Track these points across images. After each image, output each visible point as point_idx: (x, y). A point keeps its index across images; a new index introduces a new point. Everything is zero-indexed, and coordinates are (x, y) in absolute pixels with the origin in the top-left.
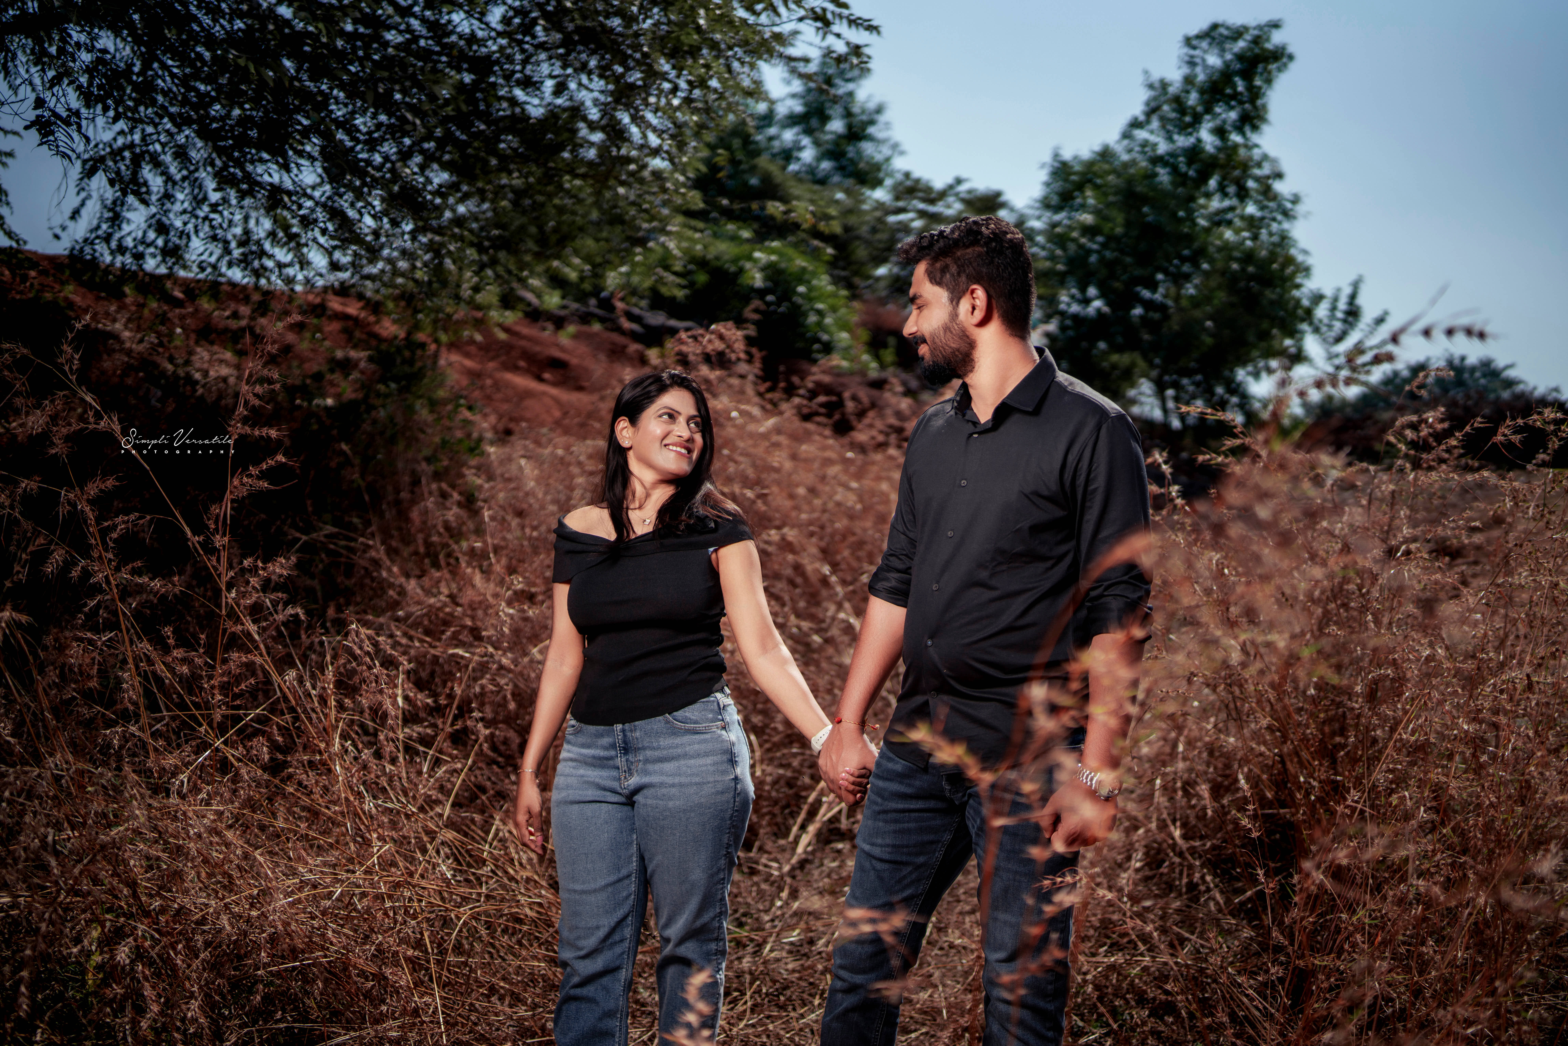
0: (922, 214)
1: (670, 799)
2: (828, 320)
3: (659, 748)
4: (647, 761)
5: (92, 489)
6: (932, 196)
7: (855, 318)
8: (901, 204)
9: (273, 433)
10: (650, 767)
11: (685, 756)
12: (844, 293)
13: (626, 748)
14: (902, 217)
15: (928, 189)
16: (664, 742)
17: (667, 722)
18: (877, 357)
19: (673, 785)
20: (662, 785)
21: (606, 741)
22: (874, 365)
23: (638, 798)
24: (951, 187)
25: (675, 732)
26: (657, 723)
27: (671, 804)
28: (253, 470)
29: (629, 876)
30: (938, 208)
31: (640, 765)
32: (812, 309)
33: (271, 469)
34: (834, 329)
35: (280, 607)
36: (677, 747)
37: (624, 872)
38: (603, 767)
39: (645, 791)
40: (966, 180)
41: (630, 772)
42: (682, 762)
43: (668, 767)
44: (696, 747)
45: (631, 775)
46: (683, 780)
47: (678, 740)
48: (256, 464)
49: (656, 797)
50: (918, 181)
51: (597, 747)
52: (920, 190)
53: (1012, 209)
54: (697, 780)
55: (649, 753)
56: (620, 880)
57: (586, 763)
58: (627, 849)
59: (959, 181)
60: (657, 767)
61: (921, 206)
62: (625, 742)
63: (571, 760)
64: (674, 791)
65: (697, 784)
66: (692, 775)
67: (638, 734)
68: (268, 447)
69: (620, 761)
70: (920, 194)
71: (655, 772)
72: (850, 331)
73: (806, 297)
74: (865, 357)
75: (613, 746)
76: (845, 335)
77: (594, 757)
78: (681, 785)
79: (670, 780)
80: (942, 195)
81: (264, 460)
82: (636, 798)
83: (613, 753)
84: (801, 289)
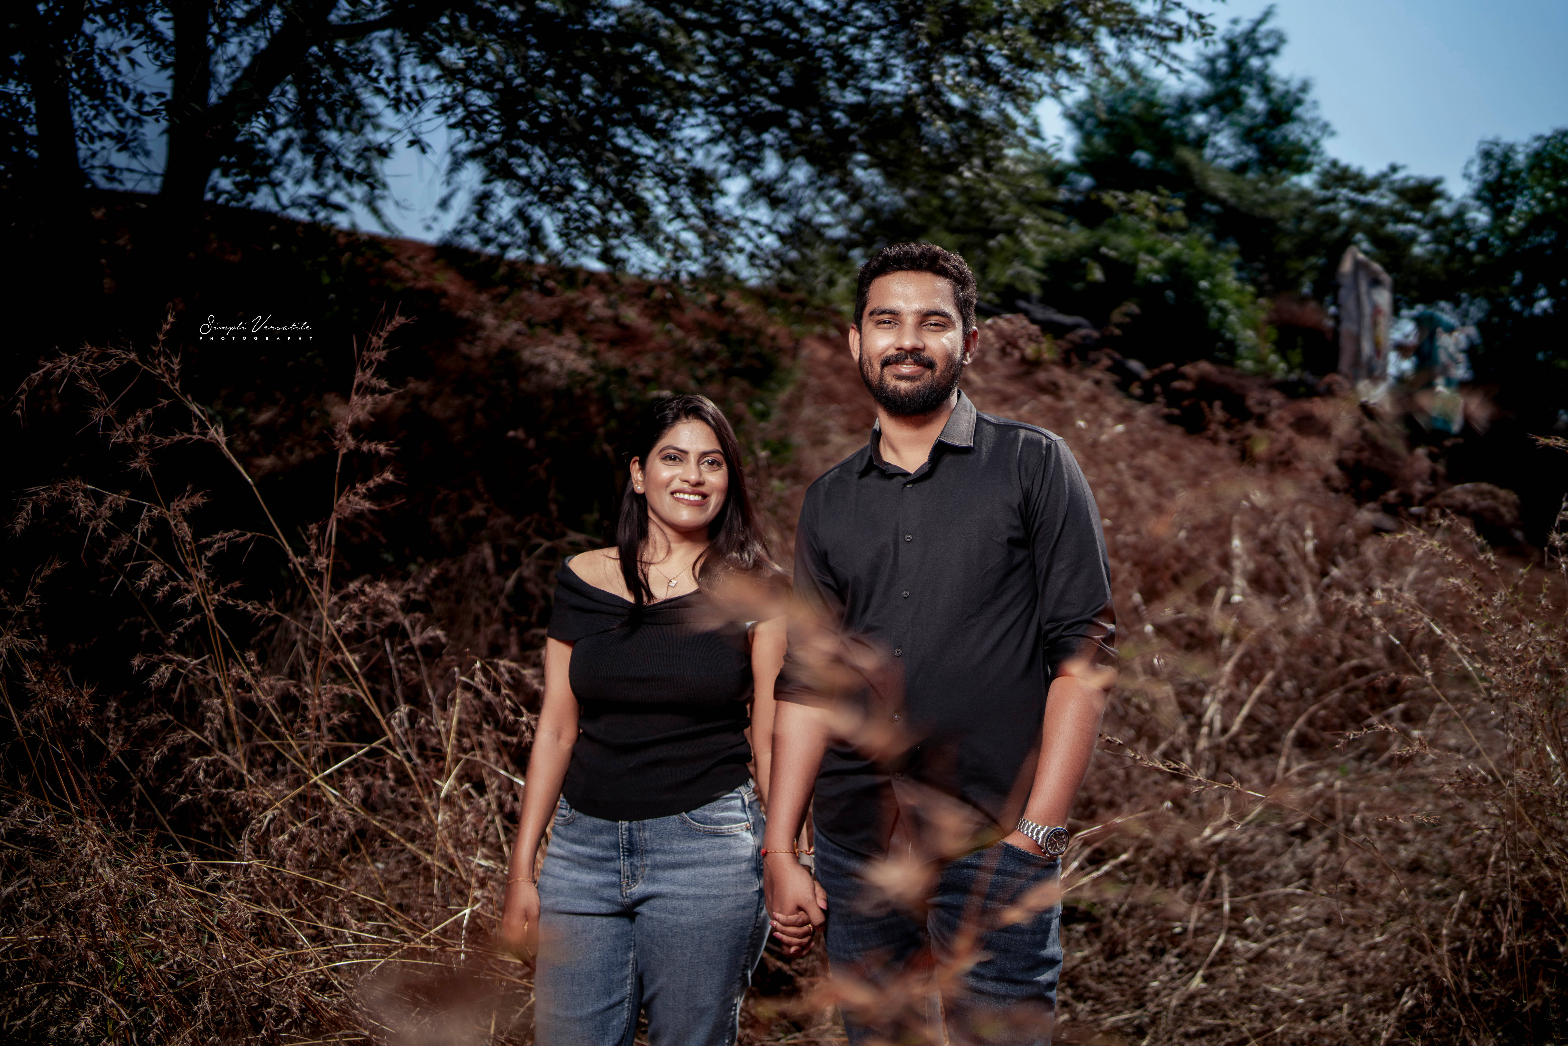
0: (1352, 203)
1: (682, 913)
2: (1232, 318)
3: (671, 852)
4: (655, 866)
5: (185, 504)
6: (1364, 186)
7: (1262, 316)
8: (1329, 193)
9: (382, 449)
10: (659, 874)
11: (703, 863)
12: (1250, 288)
13: (632, 850)
14: (1331, 207)
15: (1358, 176)
16: (678, 845)
17: (683, 822)
18: (1284, 357)
19: (687, 897)
20: (672, 896)
21: (605, 839)
22: (1282, 366)
23: (643, 909)
24: (1384, 175)
25: (691, 834)
26: (671, 822)
27: (683, 919)
28: (361, 489)
29: (621, 1002)
30: (1371, 197)
31: (647, 871)
32: (1214, 305)
33: (378, 486)
34: (1238, 327)
35: (418, 629)
36: (693, 851)
37: (616, 997)
38: (600, 870)
39: (652, 902)
40: (1404, 167)
41: (634, 878)
42: (699, 870)
43: (682, 875)
44: (717, 853)
45: (635, 881)
46: (699, 891)
47: (695, 845)
48: (364, 481)
49: (665, 910)
50: (1345, 169)
51: (592, 845)
52: (1350, 179)
53: (1449, 200)
54: (716, 892)
55: (658, 857)
56: (611, 1007)
57: (579, 864)
58: (620, 970)
59: (1394, 169)
60: (668, 874)
61: (1352, 195)
62: (630, 842)
63: (562, 858)
64: (687, 903)
65: (715, 897)
66: (710, 886)
67: (647, 834)
68: (376, 463)
69: (623, 864)
70: (1351, 183)
71: (665, 880)
72: (1256, 329)
73: (1210, 293)
74: (1273, 358)
75: (615, 846)
76: (1250, 333)
77: (590, 857)
78: (696, 898)
79: (683, 891)
80: (1375, 184)
81: (371, 477)
82: (639, 909)
83: (614, 854)
84: (1204, 284)
